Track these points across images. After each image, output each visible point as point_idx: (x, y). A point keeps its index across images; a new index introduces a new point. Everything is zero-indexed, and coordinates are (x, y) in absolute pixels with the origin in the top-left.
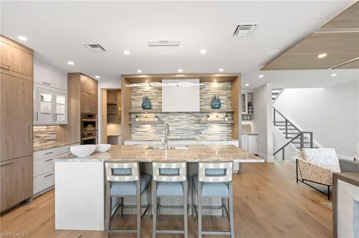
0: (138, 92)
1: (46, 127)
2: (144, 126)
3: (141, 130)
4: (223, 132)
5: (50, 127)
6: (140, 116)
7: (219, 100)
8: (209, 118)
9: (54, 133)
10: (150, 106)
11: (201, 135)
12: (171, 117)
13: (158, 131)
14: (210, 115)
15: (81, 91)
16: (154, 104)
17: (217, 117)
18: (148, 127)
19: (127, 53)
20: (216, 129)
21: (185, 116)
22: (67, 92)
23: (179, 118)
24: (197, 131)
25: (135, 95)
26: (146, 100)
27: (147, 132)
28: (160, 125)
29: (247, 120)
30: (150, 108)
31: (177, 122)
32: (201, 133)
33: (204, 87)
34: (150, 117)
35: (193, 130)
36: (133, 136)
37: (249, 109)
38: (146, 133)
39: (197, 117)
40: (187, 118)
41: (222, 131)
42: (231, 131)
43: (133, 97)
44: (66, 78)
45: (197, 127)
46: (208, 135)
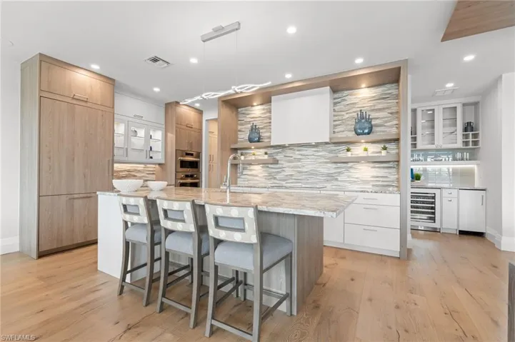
0: (246, 120)
1: (143, 166)
2: (252, 167)
3: (249, 173)
4: (381, 179)
5: (148, 166)
6: (246, 154)
7: (369, 121)
8: (349, 153)
9: (153, 174)
10: (259, 138)
11: (336, 183)
12: (289, 153)
13: (270, 174)
14: (351, 147)
15: (177, 124)
16: (264, 134)
17: (366, 150)
18: (257, 169)
19: (194, 61)
20: (366, 172)
21: (310, 151)
22: (164, 127)
23: (301, 155)
24: (328, 175)
25: (242, 125)
26: (254, 129)
27: (256, 176)
28: (272, 166)
29: (462, 159)
30: (258, 141)
31: (299, 160)
32: (337, 179)
33: (345, 100)
34: (260, 154)
35: (323, 174)
36: (240, 182)
37: (466, 136)
38: (255, 178)
39: (331, 152)
40: (313, 155)
41: (377, 177)
42: (396, 176)
43: (239, 127)
44: (163, 110)
45: (331, 168)
46: (351, 182)
